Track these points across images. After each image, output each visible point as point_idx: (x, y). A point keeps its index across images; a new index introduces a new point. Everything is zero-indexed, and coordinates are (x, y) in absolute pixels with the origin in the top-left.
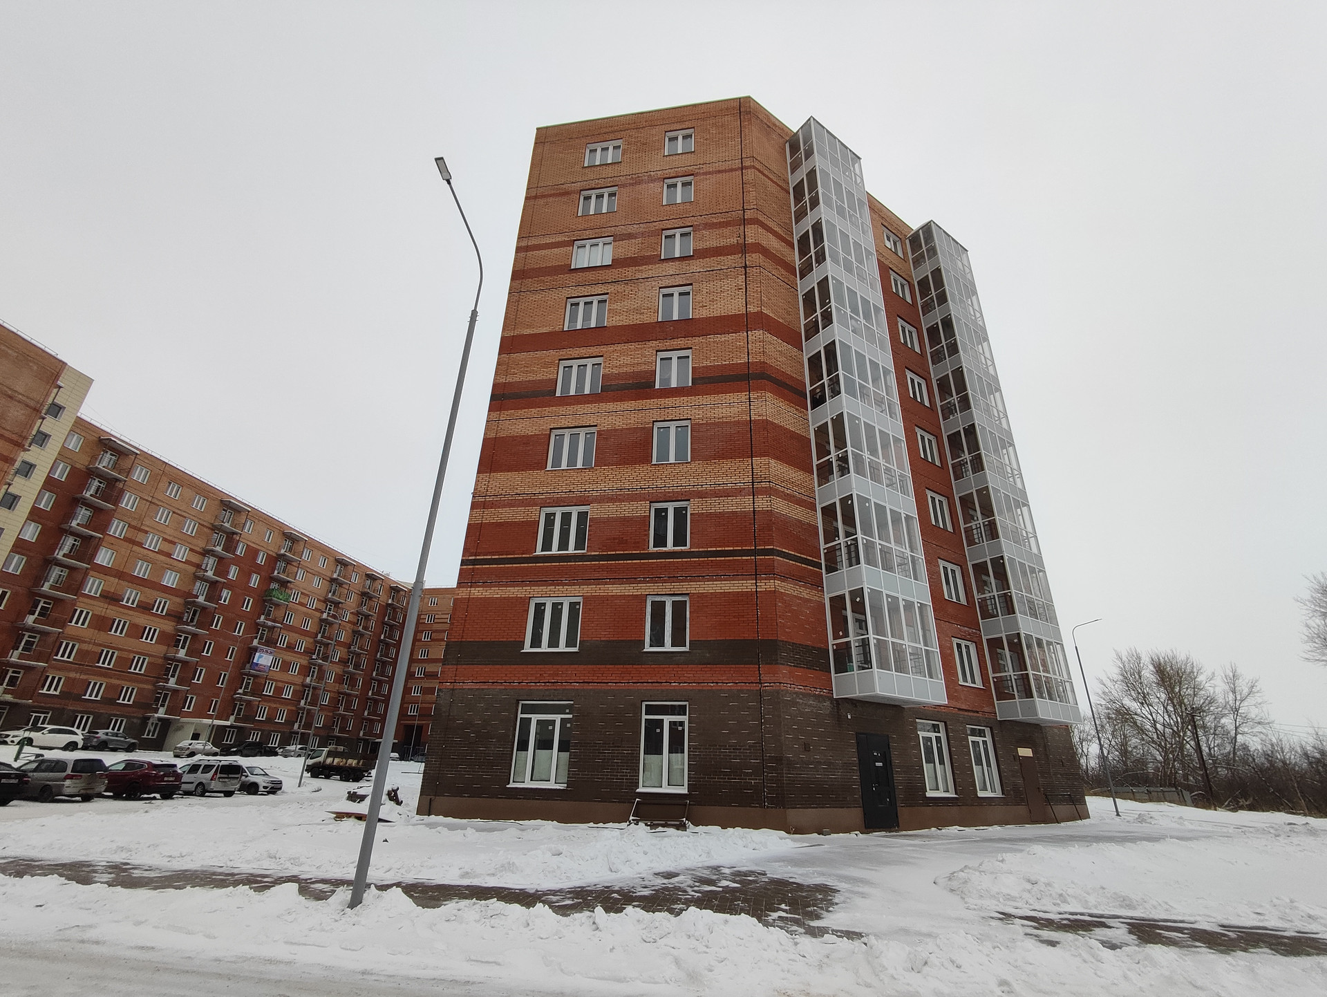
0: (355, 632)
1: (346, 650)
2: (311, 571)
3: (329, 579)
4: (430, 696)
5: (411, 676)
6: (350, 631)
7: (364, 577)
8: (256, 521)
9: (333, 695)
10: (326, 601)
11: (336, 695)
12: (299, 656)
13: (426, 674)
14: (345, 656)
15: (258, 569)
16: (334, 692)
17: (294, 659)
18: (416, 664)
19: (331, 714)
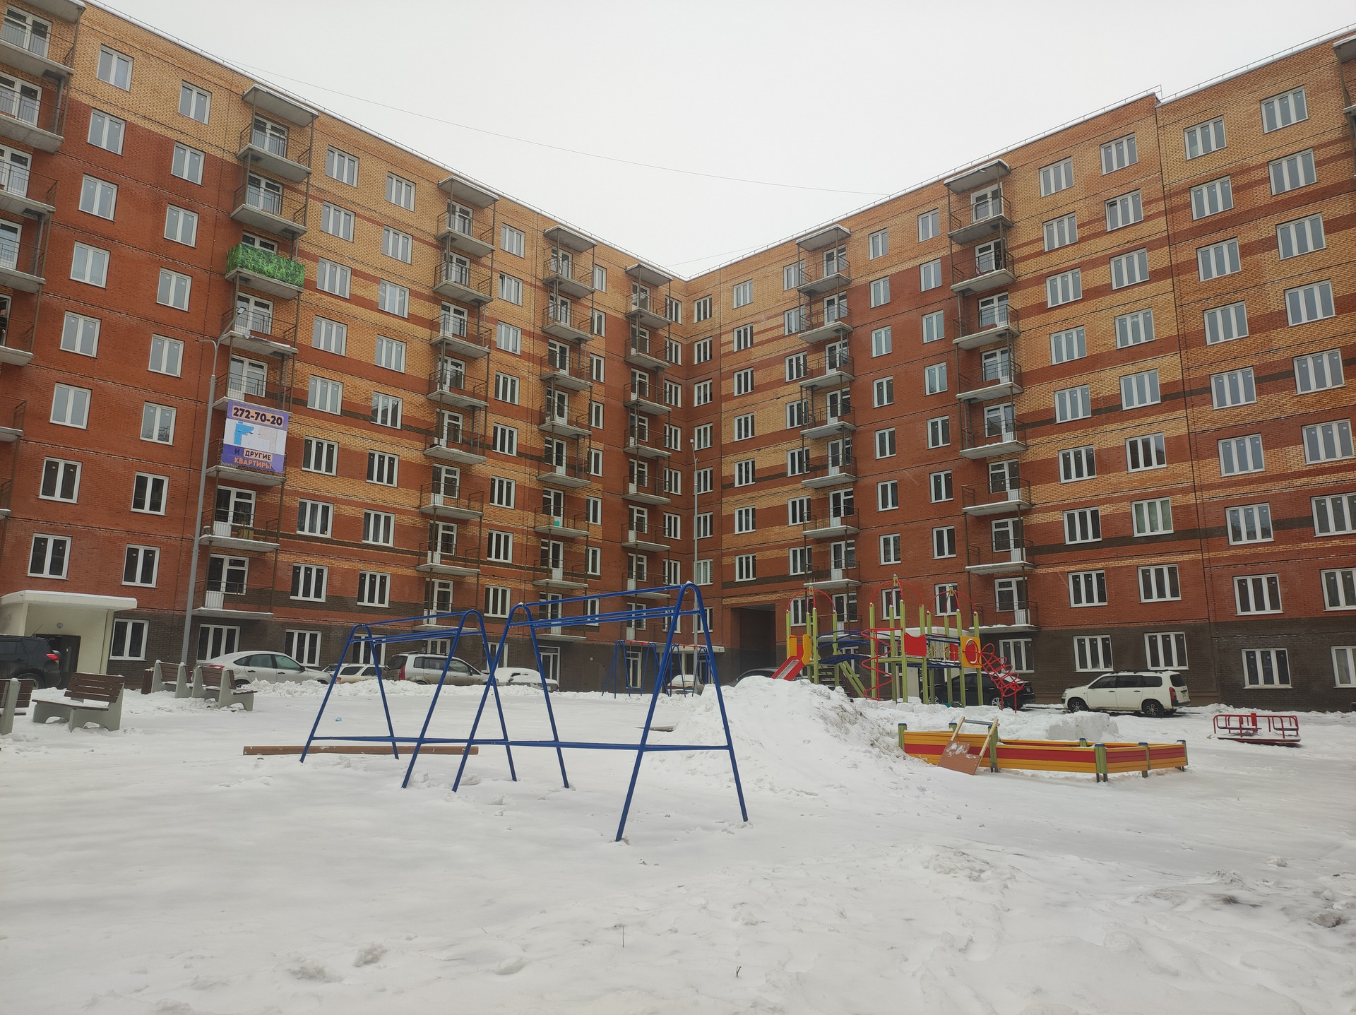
0: (548, 382)
1: (535, 428)
2: (368, 214)
3: (431, 240)
4: (777, 529)
5: (724, 487)
6: (534, 380)
7: (541, 242)
8: (138, 56)
9: (521, 539)
10: (438, 297)
11: (533, 541)
12: (389, 438)
13: (757, 476)
14: (538, 444)
15: (184, 195)
16: (522, 532)
17: (377, 446)
18: (731, 458)
19: (529, 587)
